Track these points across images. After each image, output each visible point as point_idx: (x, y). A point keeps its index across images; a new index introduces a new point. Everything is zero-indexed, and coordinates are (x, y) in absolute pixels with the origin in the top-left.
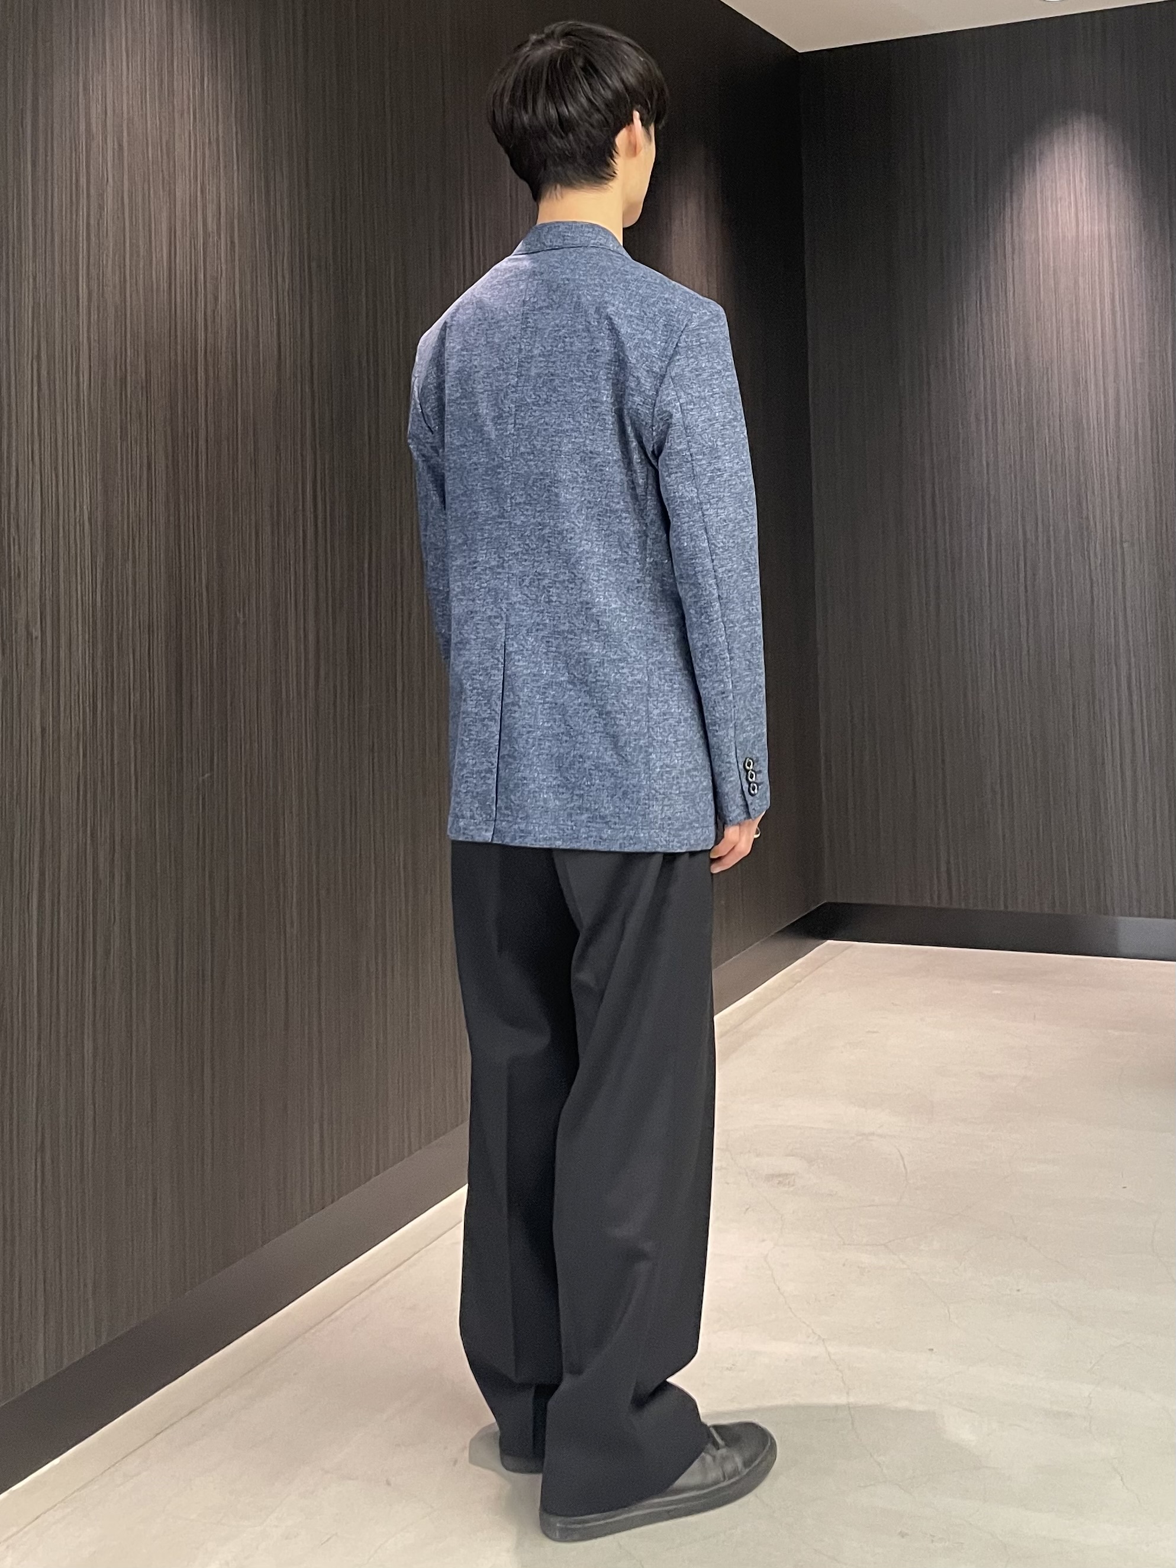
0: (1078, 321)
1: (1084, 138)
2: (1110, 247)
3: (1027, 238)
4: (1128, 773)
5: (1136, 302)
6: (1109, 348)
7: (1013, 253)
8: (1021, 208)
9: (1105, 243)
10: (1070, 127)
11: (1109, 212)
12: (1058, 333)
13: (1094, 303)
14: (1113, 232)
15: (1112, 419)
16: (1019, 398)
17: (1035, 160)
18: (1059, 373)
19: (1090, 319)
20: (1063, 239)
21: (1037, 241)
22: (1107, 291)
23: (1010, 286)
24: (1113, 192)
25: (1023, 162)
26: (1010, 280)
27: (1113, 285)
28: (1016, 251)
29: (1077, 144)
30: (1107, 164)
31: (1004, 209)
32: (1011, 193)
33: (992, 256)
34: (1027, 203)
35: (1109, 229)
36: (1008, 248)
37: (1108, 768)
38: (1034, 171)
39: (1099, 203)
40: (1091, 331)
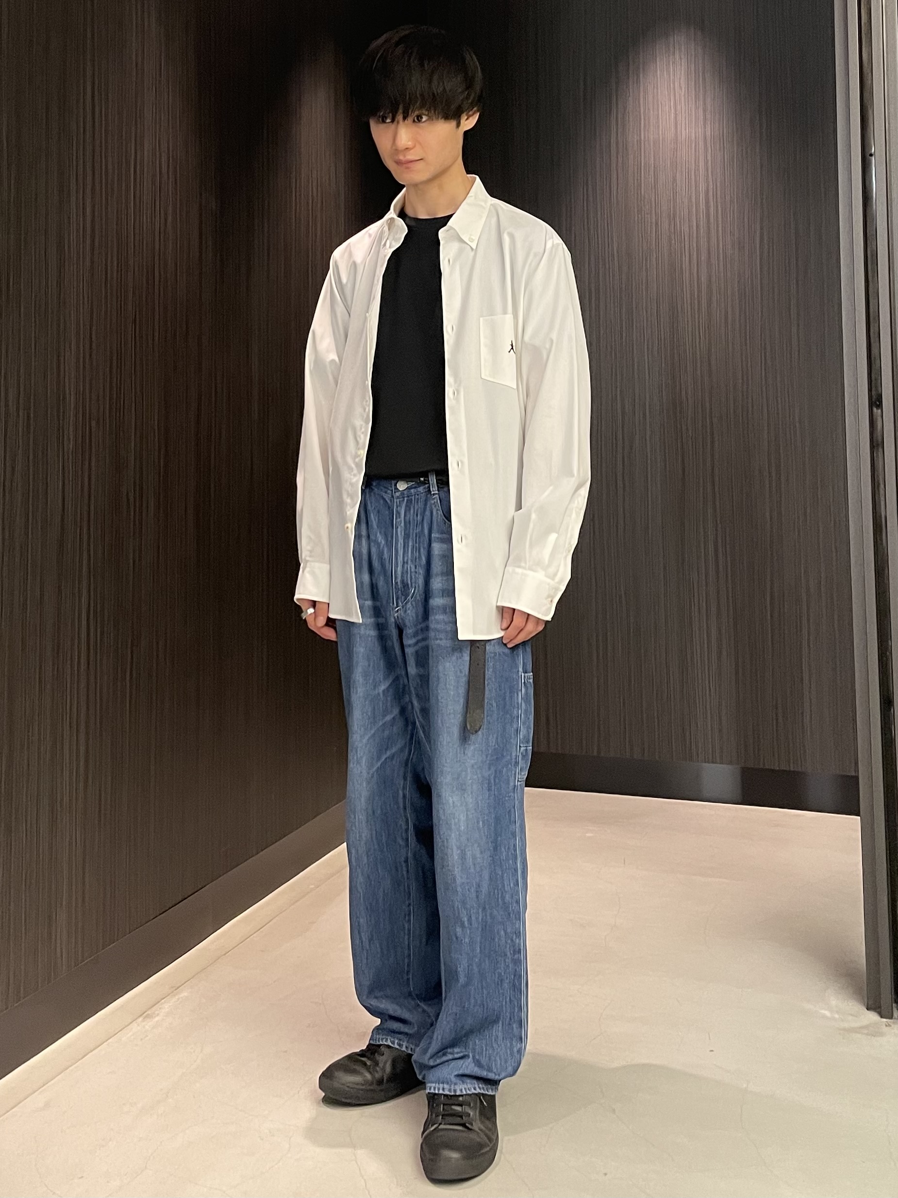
0: (675, 214)
1: (683, 49)
2: (706, 148)
3: (630, 136)
5: (728, 198)
7: (618, 151)
8: (625, 108)
9: (701, 144)
11: (705, 115)
12: (657, 224)
13: (690, 201)
17: (638, 68)
18: (657, 263)
19: (686, 211)
20: (663, 139)
21: (639, 142)
22: (702, 187)
24: (709, 100)
26: (614, 176)
27: (708, 182)
28: (620, 150)
30: (704, 74)
31: (610, 110)
32: (617, 96)
33: (598, 152)
34: (631, 106)
35: (705, 131)
36: (613, 145)
38: (638, 79)
39: (697, 108)
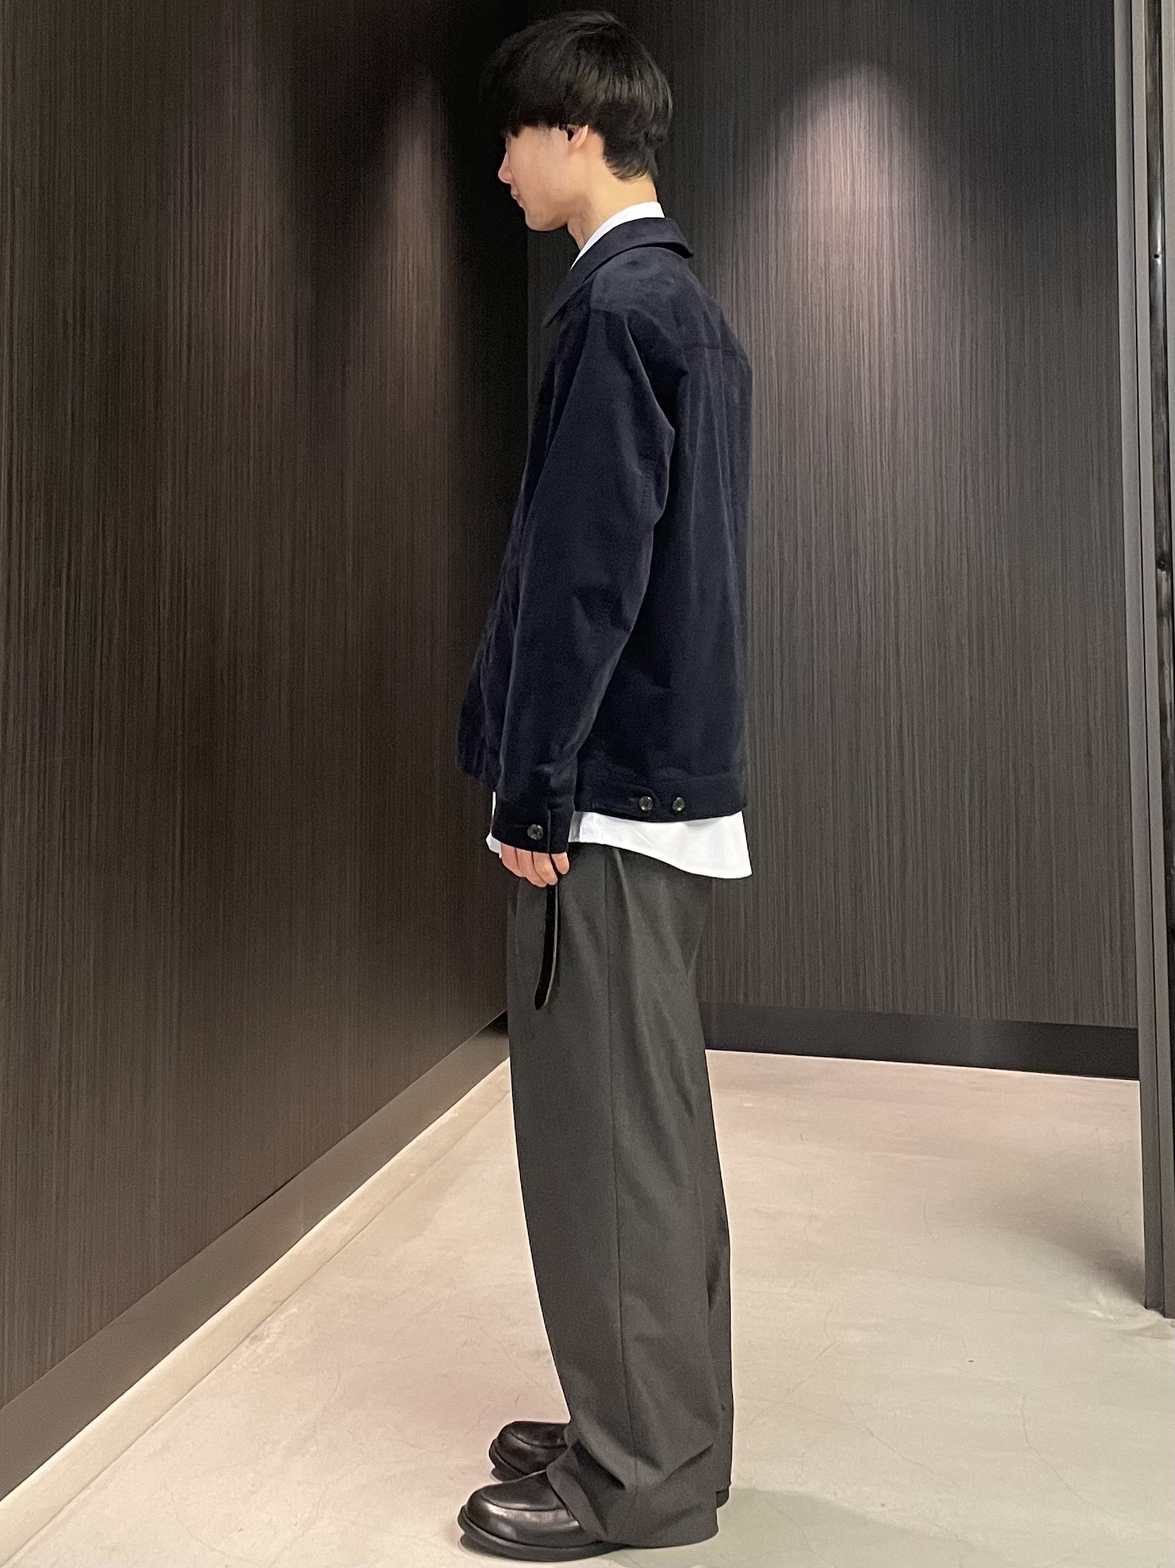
0: (851, 307)
2: (892, 223)
3: (794, 204)
4: (896, 841)
5: (919, 287)
6: (887, 341)
7: (777, 225)
8: (787, 169)
9: (885, 217)
10: (848, 81)
11: (891, 181)
12: (827, 320)
13: (870, 290)
14: (895, 205)
15: (888, 421)
16: (780, 395)
17: (806, 117)
18: (828, 369)
20: (837, 210)
21: (806, 212)
22: (886, 273)
23: (773, 263)
25: (792, 119)
26: (772, 256)
27: (894, 266)
28: (780, 224)
29: (856, 103)
30: (890, 127)
31: (768, 169)
32: (777, 151)
33: (752, 223)
34: (795, 165)
35: (891, 203)
36: (772, 216)
37: (873, 835)
38: (805, 129)
40: (866, 317)
